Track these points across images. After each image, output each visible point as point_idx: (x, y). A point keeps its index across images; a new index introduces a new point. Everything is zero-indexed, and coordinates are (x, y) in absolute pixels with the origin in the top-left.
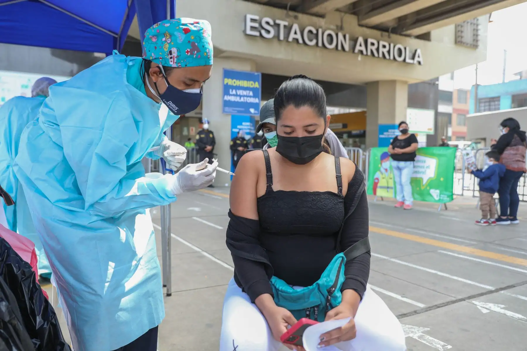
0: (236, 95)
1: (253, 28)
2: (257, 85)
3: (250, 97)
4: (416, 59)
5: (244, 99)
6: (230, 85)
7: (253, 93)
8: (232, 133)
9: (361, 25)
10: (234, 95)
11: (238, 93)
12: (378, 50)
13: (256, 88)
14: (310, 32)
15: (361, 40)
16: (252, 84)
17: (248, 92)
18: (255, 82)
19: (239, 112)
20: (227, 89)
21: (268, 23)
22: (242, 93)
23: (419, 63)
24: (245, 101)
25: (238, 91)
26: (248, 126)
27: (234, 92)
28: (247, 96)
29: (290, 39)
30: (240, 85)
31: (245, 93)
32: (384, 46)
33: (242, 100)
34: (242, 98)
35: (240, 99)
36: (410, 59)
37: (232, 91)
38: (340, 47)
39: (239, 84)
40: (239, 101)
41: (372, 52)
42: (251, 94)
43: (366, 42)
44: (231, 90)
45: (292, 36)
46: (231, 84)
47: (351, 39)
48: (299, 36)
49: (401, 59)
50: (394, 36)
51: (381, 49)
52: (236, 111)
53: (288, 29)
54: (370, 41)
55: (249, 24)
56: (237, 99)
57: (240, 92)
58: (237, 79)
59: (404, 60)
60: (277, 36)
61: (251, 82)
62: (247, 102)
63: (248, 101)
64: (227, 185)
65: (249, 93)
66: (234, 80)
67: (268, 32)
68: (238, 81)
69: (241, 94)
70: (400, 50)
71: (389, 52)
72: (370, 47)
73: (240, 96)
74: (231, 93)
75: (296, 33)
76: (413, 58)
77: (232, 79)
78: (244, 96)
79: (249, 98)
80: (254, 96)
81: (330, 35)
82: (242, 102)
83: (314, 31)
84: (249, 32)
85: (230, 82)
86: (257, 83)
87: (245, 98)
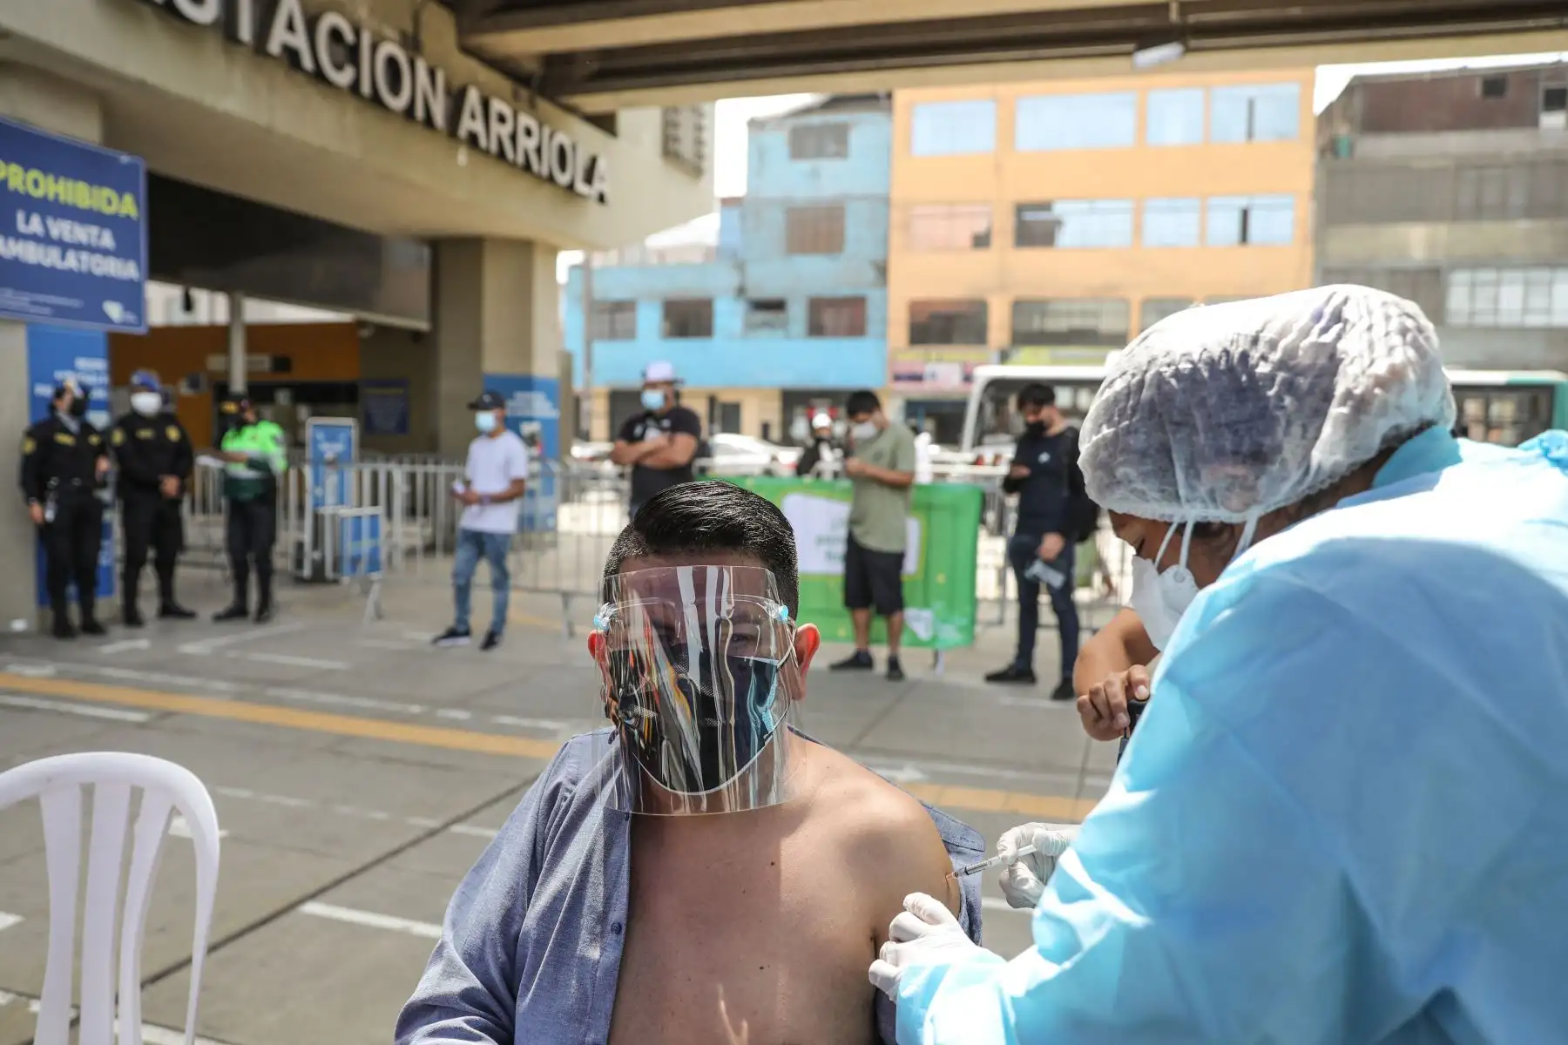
0: (46, 240)
2: (128, 206)
3: (105, 252)
4: (598, 186)
5: (79, 261)
6: (16, 192)
7: (116, 237)
8: (34, 400)
9: (467, 50)
10: (33, 238)
11: (54, 233)
12: (514, 139)
13: (128, 217)
14: (336, 35)
15: (473, 97)
16: (109, 202)
17: (94, 230)
18: (121, 195)
19: (59, 312)
22: (72, 232)
23: (601, 198)
24: (84, 268)
25: (50, 222)
26: (98, 373)
27: (35, 225)
28: (92, 250)
29: (274, 47)
30: (62, 198)
31: (82, 233)
32: (528, 132)
33: (71, 262)
34: (71, 255)
35: (63, 257)
36: (583, 182)
37: (27, 221)
38: (420, 112)
39: (57, 195)
40: (59, 265)
41: (501, 144)
42: (107, 240)
43: (485, 105)
44: (20, 216)
45: (279, 35)
46: (21, 189)
47: (448, 91)
48: (299, 41)
49: (564, 179)
50: (543, 106)
51: (522, 141)
52: (47, 311)
54: (493, 106)
56: (50, 258)
57: (61, 228)
58: (45, 171)
59: (573, 184)
60: (228, 24)
61: (107, 192)
62: (90, 275)
63: (98, 271)
64: (19, 625)
65: (99, 237)
66: (34, 174)
68: (51, 179)
69: (67, 238)
70: (562, 153)
71: (539, 150)
72: (495, 126)
73: (64, 246)
74: (21, 226)
75: (291, 27)
76: (590, 181)
77: (27, 167)
78: (79, 247)
79: (97, 258)
80: (121, 252)
81: (392, 63)
82: (70, 272)
83: (349, 37)
86: (128, 199)
87: (84, 256)
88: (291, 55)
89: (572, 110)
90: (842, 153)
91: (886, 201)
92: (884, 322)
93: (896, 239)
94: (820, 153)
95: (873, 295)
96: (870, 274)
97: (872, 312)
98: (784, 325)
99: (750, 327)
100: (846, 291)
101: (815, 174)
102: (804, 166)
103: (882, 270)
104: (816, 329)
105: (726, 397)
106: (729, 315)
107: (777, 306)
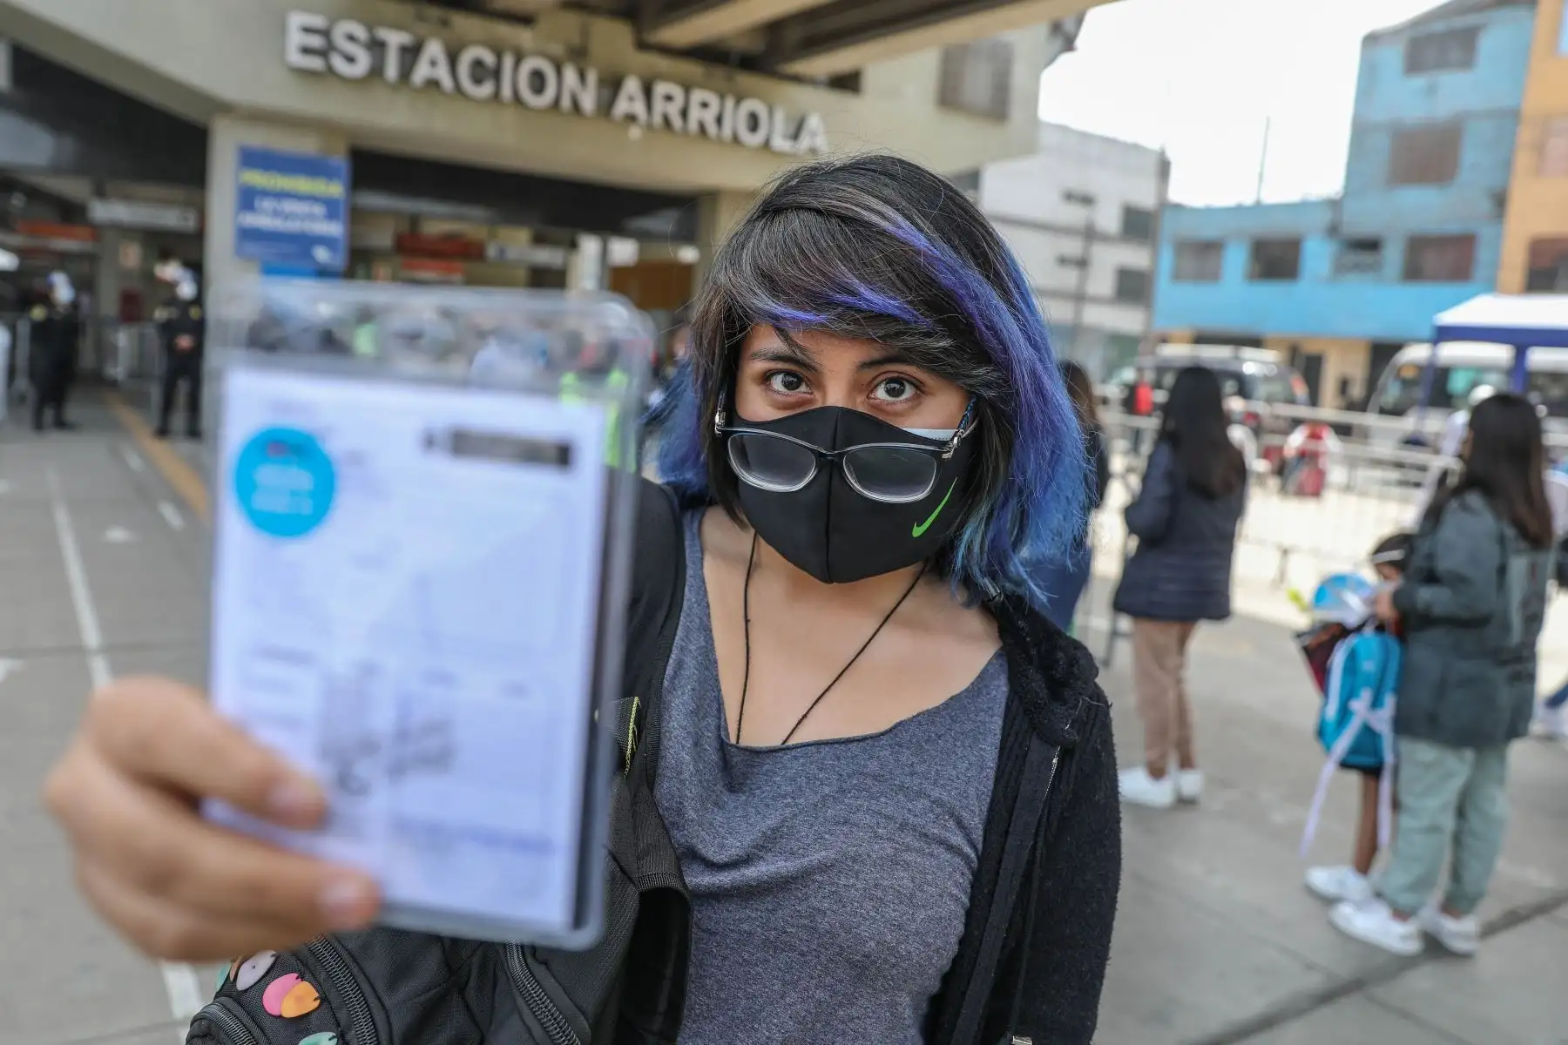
0: (273, 213)
1: (306, 51)
2: (336, 190)
3: (317, 218)
6: (257, 188)
7: (325, 210)
9: (642, 46)
10: (267, 213)
11: (279, 209)
12: (684, 113)
13: (334, 196)
14: (478, 64)
15: (632, 86)
17: (309, 205)
18: (329, 183)
20: (248, 198)
21: (351, 38)
22: (291, 208)
24: (298, 229)
28: (306, 217)
29: (417, 80)
31: (298, 208)
32: (705, 105)
33: (290, 225)
36: (785, 137)
37: (261, 203)
38: (566, 102)
40: (281, 228)
41: (667, 121)
42: (320, 211)
43: (648, 92)
44: (257, 200)
45: (422, 72)
47: (602, 82)
48: (443, 74)
49: (755, 140)
50: (745, 80)
51: (695, 114)
53: (411, 54)
54: (661, 89)
55: (296, 38)
56: (276, 224)
57: (284, 206)
59: (767, 144)
60: (376, 71)
61: (320, 182)
62: (303, 233)
65: (315, 210)
67: (350, 59)
69: (287, 211)
70: (754, 117)
71: (719, 120)
72: (659, 106)
73: (286, 216)
74: (259, 206)
75: (433, 65)
76: (796, 136)
78: (295, 216)
79: (313, 223)
80: (327, 217)
81: (537, 73)
83: (491, 62)
84: (296, 58)
85: (257, 178)
86: (335, 184)
87: (299, 221)
88: (433, 84)
89: (797, 79)
90: (1467, 62)
91: (1513, 116)
92: (1496, 265)
93: (1523, 160)
94: (1442, 64)
95: (1485, 232)
96: (1486, 206)
97: (1483, 254)
98: (1375, 268)
99: (1340, 269)
100: (1453, 227)
101: (1431, 90)
102: (1419, 82)
103: (1500, 201)
104: (1413, 272)
105: (1311, 348)
106: (1317, 255)
107: (1370, 245)
